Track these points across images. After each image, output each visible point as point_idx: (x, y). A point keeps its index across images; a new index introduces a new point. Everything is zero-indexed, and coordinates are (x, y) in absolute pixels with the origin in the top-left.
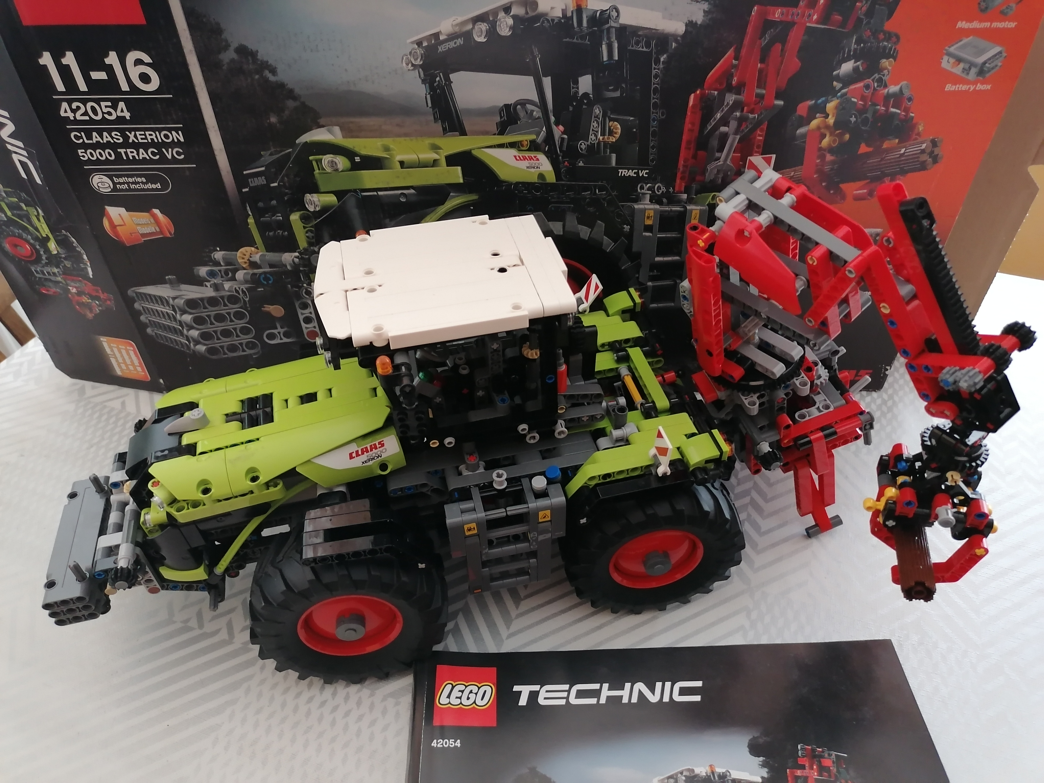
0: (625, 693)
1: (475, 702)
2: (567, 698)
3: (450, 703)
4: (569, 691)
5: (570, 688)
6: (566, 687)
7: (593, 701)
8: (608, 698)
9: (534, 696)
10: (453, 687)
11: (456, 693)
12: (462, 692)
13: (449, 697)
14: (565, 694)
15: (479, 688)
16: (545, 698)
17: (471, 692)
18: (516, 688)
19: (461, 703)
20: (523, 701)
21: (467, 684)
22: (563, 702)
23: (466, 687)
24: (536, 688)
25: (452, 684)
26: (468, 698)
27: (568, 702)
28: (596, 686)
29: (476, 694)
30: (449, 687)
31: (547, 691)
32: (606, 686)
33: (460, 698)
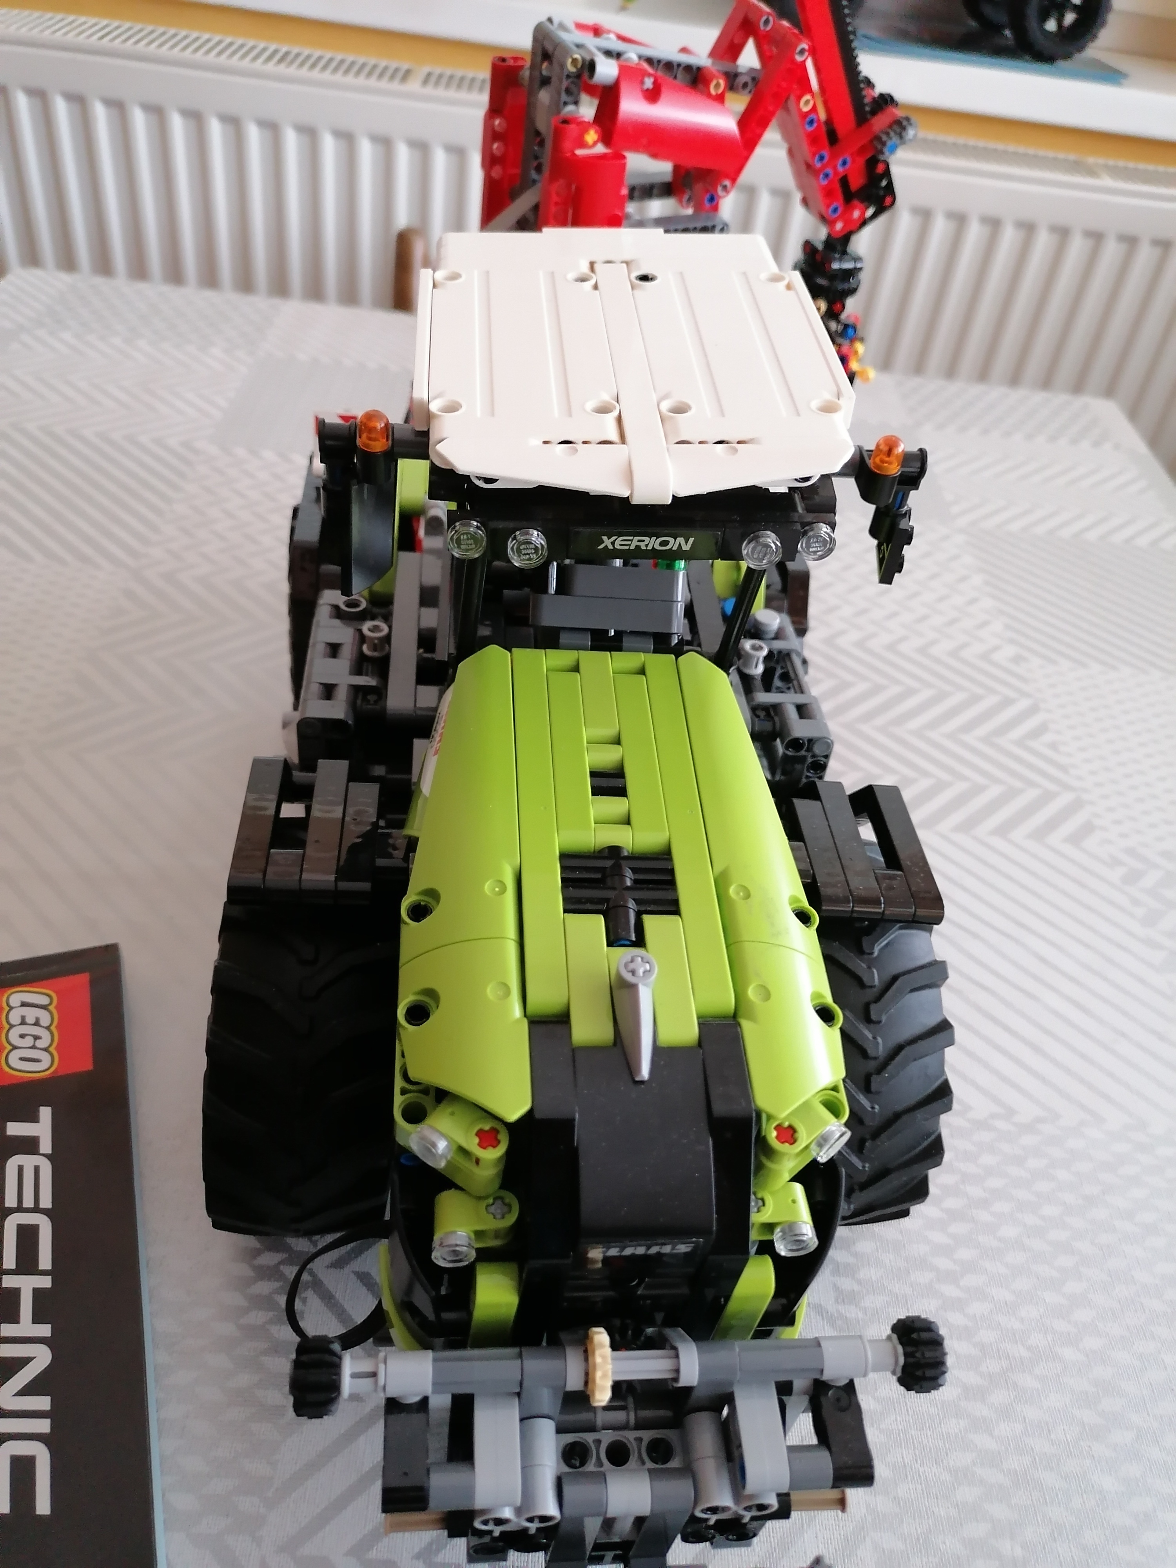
0: (26, 1326)
1: (15, 1048)
2: (20, 1209)
3: (11, 1008)
4: (36, 1209)
5: (45, 1212)
6: (46, 1202)
7: (10, 1261)
8: (15, 1293)
9: (29, 1145)
10: (44, 1007)
11: (31, 1014)
12: (37, 1023)
13: (24, 1004)
14: (28, 1202)
15: (46, 1050)
16: (21, 1169)
17: (36, 1038)
18: (45, 1113)
19: (12, 1026)
20: (14, 1129)
21: (53, 1028)
22: (11, 1201)
23: (48, 1028)
24: (46, 1146)
25: (50, 1004)
26: (22, 1036)
27: (12, 1211)
28: (45, 1261)
29: (33, 1047)
30: (44, 1000)
31: (37, 1169)
32: (45, 1282)
33: (23, 1022)
